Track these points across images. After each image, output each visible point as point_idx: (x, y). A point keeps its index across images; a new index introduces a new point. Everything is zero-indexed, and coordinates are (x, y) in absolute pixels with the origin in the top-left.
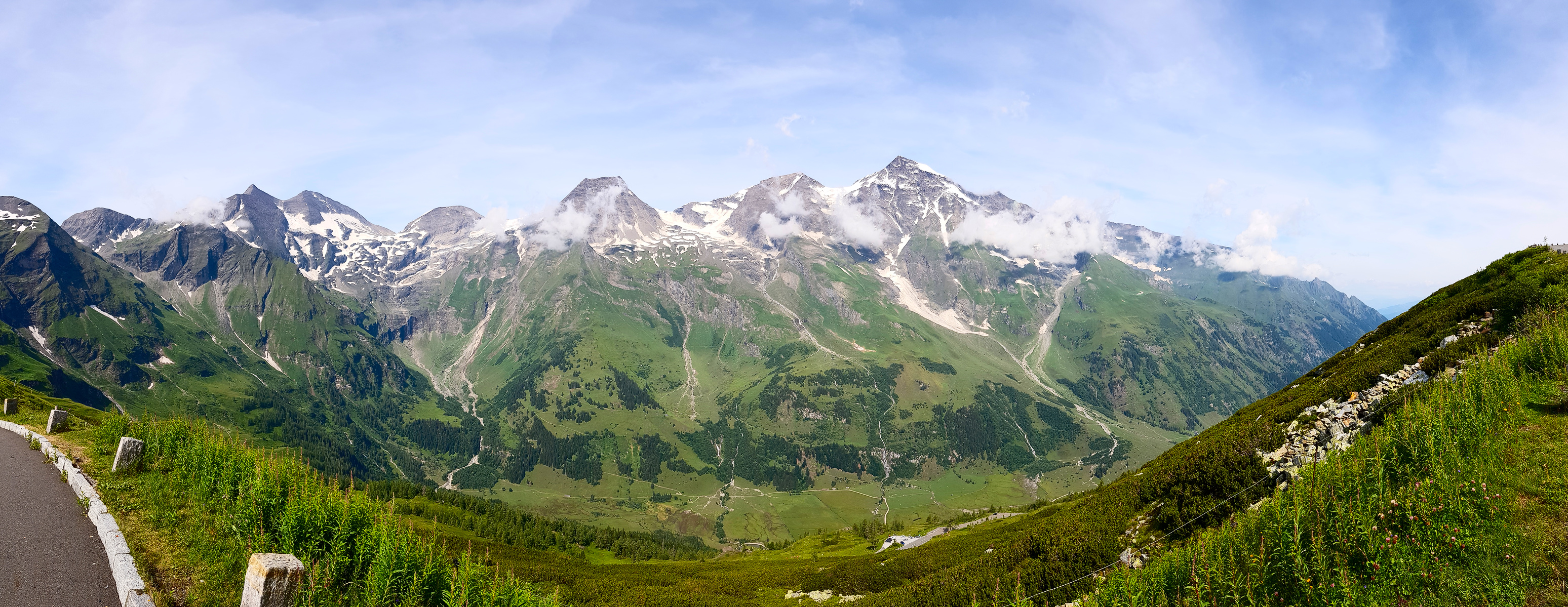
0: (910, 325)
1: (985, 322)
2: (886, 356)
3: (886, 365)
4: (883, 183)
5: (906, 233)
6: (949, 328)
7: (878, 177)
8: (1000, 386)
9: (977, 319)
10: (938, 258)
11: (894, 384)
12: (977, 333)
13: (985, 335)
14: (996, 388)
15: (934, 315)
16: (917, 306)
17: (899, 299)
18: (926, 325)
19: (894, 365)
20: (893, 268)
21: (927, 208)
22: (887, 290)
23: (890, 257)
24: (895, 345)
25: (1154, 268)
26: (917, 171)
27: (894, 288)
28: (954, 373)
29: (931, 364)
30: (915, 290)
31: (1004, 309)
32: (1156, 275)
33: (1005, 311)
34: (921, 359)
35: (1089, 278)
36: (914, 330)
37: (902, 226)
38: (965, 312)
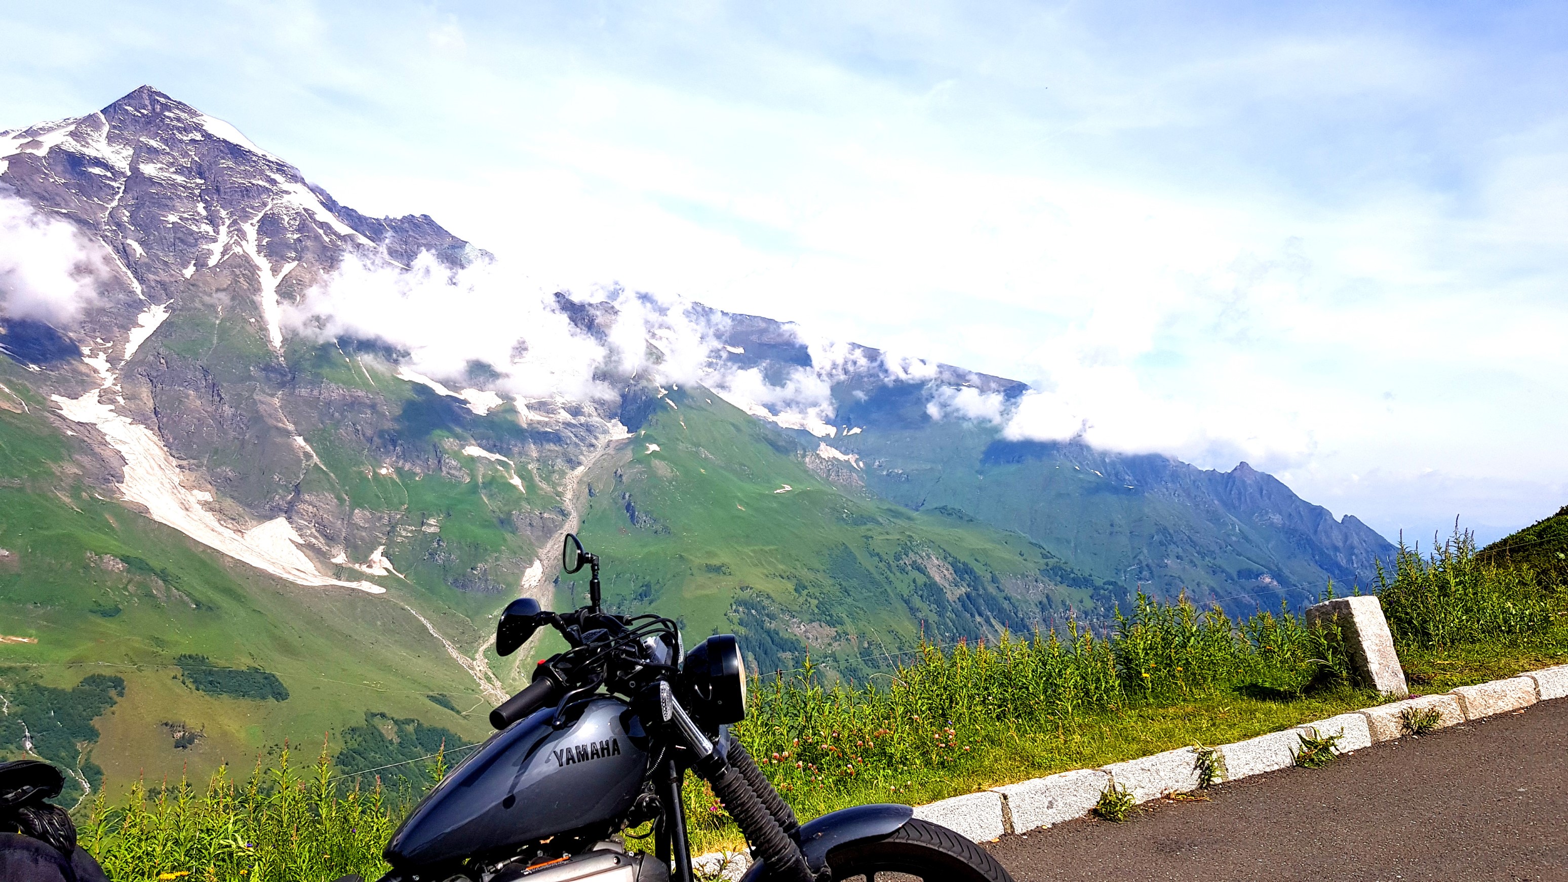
0: (154, 563)
1: (377, 555)
2: (67, 655)
3: (68, 681)
4: (90, 152)
5: (153, 299)
6: (271, 569)
7: (72, 134)
8: (410, 728)
9: (355, 547)
10: (250, 378)
11: (91, 735)
12: (354, 585)
13: (377, 590)
14: (401, 732)
15: (229, 533)
16: (176, 506)
17: (123, 487)
18: (203, 563)
19: (94, 680)
20: (106, 397)
21: (223, 236)
22: (86, 460)
23: (100, 363)
24: (99, 620)
25: (819, 429)
26: (198, 137)
27: (106, 453)
28: (280, 694)
29: (210, 673)
30: (175, 462)
31: (432, 521)
32: (823, 445)
33: (432, 526)
34: (183, 661)
35: (654, 447)
36: (164, 576)
37: (141, 280)
38: (322, 528)
